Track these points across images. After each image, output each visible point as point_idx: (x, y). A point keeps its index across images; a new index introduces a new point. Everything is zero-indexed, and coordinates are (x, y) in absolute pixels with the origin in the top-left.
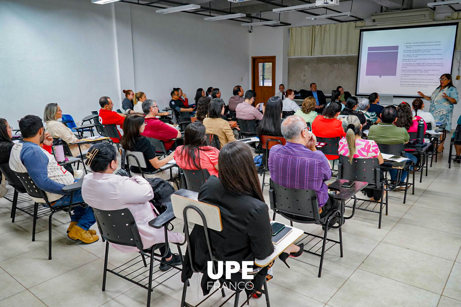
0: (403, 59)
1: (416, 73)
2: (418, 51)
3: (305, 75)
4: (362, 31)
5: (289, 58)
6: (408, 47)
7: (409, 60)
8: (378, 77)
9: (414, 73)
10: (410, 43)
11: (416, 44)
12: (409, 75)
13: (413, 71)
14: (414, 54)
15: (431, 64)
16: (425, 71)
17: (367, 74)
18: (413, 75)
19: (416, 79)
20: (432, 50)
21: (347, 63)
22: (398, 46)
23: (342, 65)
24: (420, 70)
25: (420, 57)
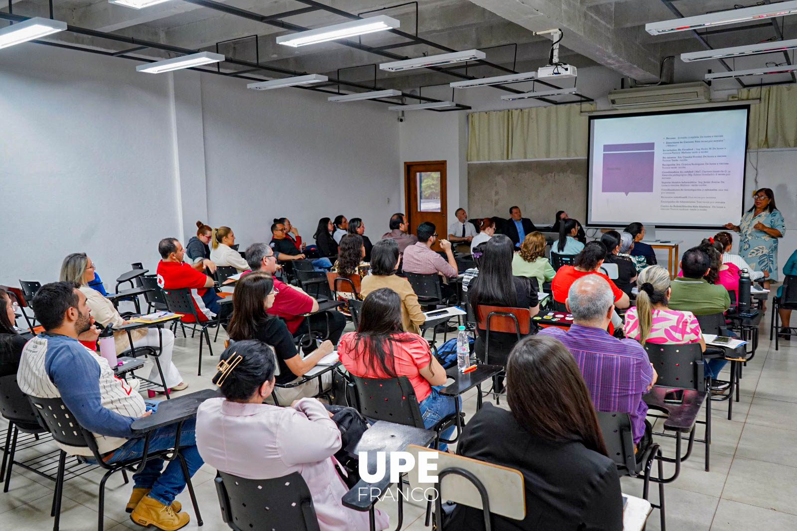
0: (663, 165)
2: (687, 151)
3: (497, 193)
4: (591, 118)
5: (468, 164)
6: (671, 144)
7: (673, 166)
8: (623, 194)
10: (673, 138)
11: (682, 140)
14: (681, 155)
17: (604, 190)
20: (710, 149)
21: (569, 172)
22: (653, 144)
23: (561, 174)
24: (693, 182)
25: (690, 161)
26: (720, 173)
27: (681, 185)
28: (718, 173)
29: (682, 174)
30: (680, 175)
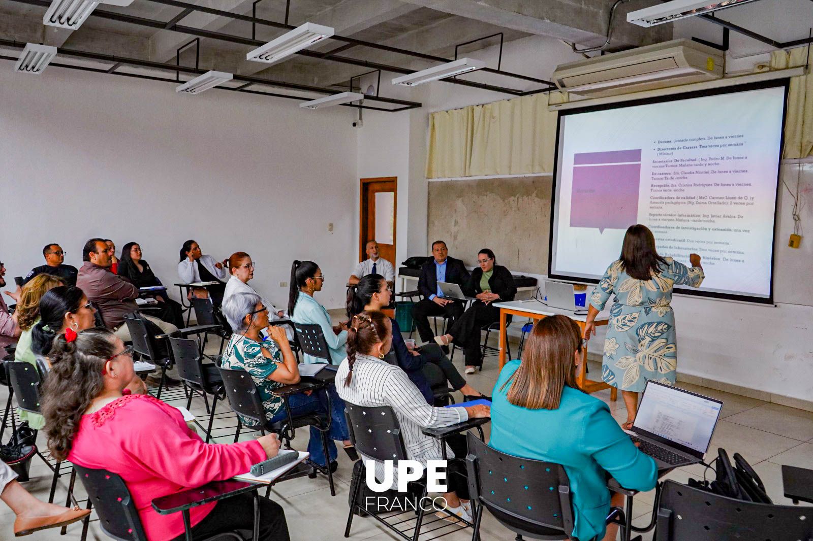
0: (652, 186)
1: (685, 224)
2: (687, 163)
3: (456, 222)
4: (562, 113)
6: (664, 152)
7: (667, 188)
8: (597, 230)
9: (680, 224)
10: (668, 142)
11: (681, 144)
12: (666, 227)
13: (678, 217)
14: (679, 169)
15: (721, 198)
16: (706, 219)
17: (573, 224)
18: (677, 228)
19: (684, 241)
20: (722, 158)
21: (534, 195)
22: (640, 151)
23: (525, 198)
24: (695, 216)
25: (692, 179)
26: (737, 201)
27: (677, 220)
28: (734, 201)
29: (679, 200)
30: (675, 203)
